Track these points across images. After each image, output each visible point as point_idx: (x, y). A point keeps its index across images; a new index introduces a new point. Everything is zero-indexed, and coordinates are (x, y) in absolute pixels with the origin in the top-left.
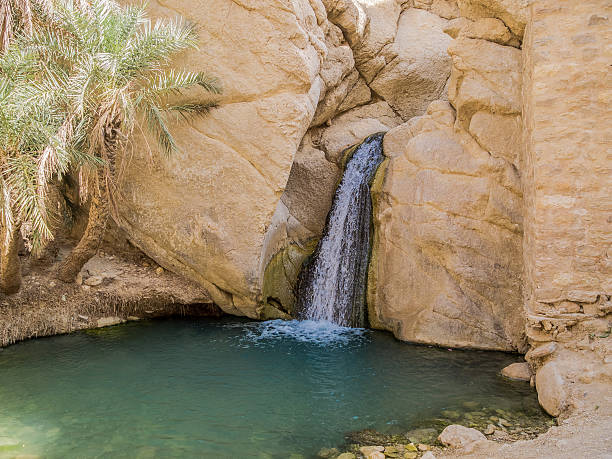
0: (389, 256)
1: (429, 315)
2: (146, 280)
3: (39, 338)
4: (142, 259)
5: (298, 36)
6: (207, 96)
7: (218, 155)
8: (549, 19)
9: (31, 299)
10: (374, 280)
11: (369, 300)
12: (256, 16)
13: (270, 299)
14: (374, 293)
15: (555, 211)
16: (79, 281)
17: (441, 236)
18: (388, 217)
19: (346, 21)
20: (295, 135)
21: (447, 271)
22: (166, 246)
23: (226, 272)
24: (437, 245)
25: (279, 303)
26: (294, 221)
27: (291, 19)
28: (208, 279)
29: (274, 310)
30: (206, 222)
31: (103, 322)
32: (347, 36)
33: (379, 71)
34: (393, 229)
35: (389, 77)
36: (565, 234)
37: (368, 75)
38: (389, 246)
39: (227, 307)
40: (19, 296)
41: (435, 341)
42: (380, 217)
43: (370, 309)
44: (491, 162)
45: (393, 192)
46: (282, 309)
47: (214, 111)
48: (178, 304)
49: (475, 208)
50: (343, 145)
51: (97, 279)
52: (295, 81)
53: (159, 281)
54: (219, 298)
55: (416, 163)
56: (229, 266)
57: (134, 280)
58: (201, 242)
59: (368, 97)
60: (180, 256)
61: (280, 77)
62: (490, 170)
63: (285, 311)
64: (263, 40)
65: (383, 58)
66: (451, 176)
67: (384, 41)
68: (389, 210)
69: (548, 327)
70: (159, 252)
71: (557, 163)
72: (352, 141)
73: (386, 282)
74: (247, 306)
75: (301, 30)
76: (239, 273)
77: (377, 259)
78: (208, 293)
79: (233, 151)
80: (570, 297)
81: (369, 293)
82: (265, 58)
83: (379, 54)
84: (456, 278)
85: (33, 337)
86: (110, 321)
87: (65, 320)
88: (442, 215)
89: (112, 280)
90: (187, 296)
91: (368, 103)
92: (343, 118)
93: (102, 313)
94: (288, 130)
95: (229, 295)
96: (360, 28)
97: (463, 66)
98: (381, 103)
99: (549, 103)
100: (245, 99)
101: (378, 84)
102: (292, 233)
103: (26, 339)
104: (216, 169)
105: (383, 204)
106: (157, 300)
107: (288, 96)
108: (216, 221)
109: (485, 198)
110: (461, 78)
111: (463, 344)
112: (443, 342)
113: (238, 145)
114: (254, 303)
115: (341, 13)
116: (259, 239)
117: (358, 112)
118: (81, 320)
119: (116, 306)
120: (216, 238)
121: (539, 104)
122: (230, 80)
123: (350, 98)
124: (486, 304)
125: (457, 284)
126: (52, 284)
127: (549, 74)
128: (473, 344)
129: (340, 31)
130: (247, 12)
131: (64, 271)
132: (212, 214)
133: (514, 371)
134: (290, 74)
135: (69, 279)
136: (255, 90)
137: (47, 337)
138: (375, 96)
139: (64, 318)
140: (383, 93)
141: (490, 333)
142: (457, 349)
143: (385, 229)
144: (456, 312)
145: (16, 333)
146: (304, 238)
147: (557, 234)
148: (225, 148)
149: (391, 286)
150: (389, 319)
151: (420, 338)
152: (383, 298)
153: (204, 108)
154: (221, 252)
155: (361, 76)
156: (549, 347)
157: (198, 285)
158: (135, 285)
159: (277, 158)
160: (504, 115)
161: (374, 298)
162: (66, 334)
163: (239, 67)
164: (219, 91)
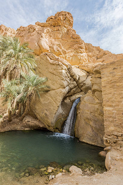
0: (79, 121)
1: (85, 135)
2: (35, 122)
4: (36, 118)
5: (63, 79)
6: (48, 89)
7: (49, 99)
8: (104, 70)
9: (14, 123)
10: (76, 126)
11: (75, 130)
12: (57, 76)
13: (56, 128)
14: (76, 129)
15: (108, 111)
17: (88, 117)
18: (79, 113)
19: (74, 77)
21: (90, 125)
22: (39, 116)
23: (48, 121)
24: (88, 119)
25: (58, 129)
26: (64, 113)
27: (62, 76)
28: (46, 123)
29: (57, 130)
30: (46, 111)
31: (26, 129)
32: (75, 80)
33: (82, 86)
35: (84, 87)
36: (111, 117)
37: (80, 87)
38: (79, 119)
39: (48, 129)
40: (11, 122)
41: (87, 142)
43: (75, 133)
44: (99, 101)
45: (80, 108)
46: (59, 130)
47: (49, 92)
48: (40, 127)
49: (96, 111)
50: (74, 99)
51: (26, 121)
52: (62, 87)
53: (37, 122)
54: (47, 127)
55: (85, 102)
56: (49, 120)
57: (33, 121)
58: (44, 115)
59: (80, 91)
60: (41, 118)
62: (99, 103)
64: (57, 80)
66: (91, 104)
67: (82, 81)
68: (79, 111)
69: (109, 142)
71: (108, 100)
73: (78, 127)
74: (51, 129)
76: (50, 122)
77: (77, 122)
78: (45, 125)
80: (114, 134)
82: (57, 83)
83: (82, 83)
84: (92, 127)
85: (13, 130)
86: (28, 129)
89: (29, 121)
92: (75, 94)
93: (27, 127)
94: (60, 95)
95: (49, 126)
96: (77, 79)
97: (93, 83)
98: (83, 92)
99: (105, 86)
100: (54, 90)
101: (82, 88)
102: (63, 115)
103: (11, 131)
104: (48, 102)
105: (78, 110)
106: (36, 126)
107: (61, 89)
108: (47, 111)
109: (98, 109)
110: (93, 85)
111: (93, 144)
112: (88, 142)
113: (52, 98)
114: (53, 129)
115: (73, 76)
116: (54, 115)
117: (78, 93)
118: (22, 128)
119: (29, 126)
121: (103, 87)
122: (52, 87)
123: (76, 91)
124: (99, 134)
125: (92, 129)
126: (18, 121)
127: (104, 80)
128: (96, 144)
129: (73, 79)
131: (21, 118)
132: (47, 110)
133: (102, 153)
134: (61, 85)
135: (22, 120)
136: (55, 88)
137: (15, 131)
138: (81, 91)
139: (19, 128)
140: (83, 90)
141: (100, 142)
142: (92, 145)
143: (79, 115)
144: (91, 135)
146: (65, 116)
147: (109, 117)
148: (50, 98)
149: (79, 128)
150: (79, 135)
151: (84, 141)
152: (78, 130)
153: (47, 91)
154: (47, 117)
155: (79, 87)
156: (109, 148)
157: (44, 124)
159: (58, 100)
161: (76, 130)
162: (18, 131)
163: (53, 84)
164: (50, 88)
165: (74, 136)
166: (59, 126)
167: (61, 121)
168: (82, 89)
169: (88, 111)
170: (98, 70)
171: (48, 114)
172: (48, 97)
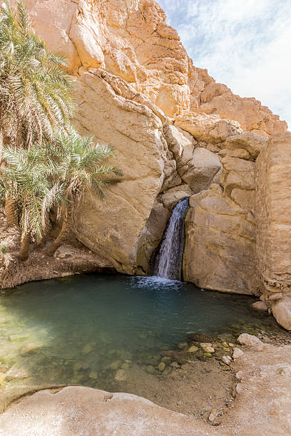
0: (192, 250)
1: (213, 277)
2: (84, 256)
3: (35, 281)
4: (82, 247)
5: (157, 154)
6: (116, 177)
7: (120, 203)
9: (33, 263)
10: (186, 260)
11: (184, 268)
12: (140, 145)
13: (139, 266)
14: (186, 265)
15: (281, 232)
16: (55, 256)
17: (217, 241)
18: (192, 232)
19: (175, 149)
20: (154, 195)
21: (220, 257)
22: (94, 241)
23: (121, 254)
24: (216, 245)
25: (142, 268)
26: (149, 233)
27: (155, 146)
28: (113, 257)
29: (140, 272)
30: (113, 231)
31: (64, 274)
32: (175, 156)
33: (186, 171)
34: (195, 237)
35: (189, 174)
36: (286, 242)
37: (181, 173)
38: (193, 245)
39: (119, 269)
40: (27, 261)
41: (216, 289)
42: (189, 232)
43: (184, 273)
44: (241, 210)
45: (195, 221)
46: (143, 271)
47: (119, 183)
48: (98, 267)
49: (234, 229)
50: (171, 201)
51: (63, 255)
52: (155, 173)
53: (90, 257)
54: (116, 265)
55: (206, 209)
56: (123, 251)
57: (79, 256)
58: (110, 240)
59: (180, 182)
60: (100, 246)
61: (149, 170)
62: (241, 213)
63: (145, 272)
64: (142, 154)
65: (188, 166)
66: (222, 215)
67: (188, 159)
68: (193, 229)
69: (278, 285)
70: (91, 244)
72: (175, 200)
73: (191, 261)
74: (128, 269)
75: (158, 151)
76: (127, 255)
77: (187, 251)
78: (111, 263)
79: (127, 201)
80: (289, 272)
81: (184, 265)
82: (142, 162)
83: (186, 164)
84: (225, 260)
85: (32, 281)
86: (67, 274)
87: (48, 273)
88: (218, 232)
89: (69, 256)
90: (102, 265)
91: (181, 184)
92: (170, 190)
93: (64, 270)
94: (151, 193)
95: (121, 264)
96: (180, 153)
97: (229, 169)
98: (185, 185)
99: (279, 183)
100: (133, 179)
101: (185, 177)
102: (148, 238)
103: (29, 282)
104: (119, 208)
105: (190, 227)
107: (151, 178)
108: (117, 231)
109: (238, 225)
110: (228, 174)
111: (229, 290)
112: (219, 289)
113: (128, 199)
114: (132, 268)
115: (173, 146)
116: (136, 240)
117: (176, 188)
118: (54, 273)
119: (70, 267)
120: (117, 239)
121: (274, 183)
122: (127, 171)
123: (173, 182)
124: (239, 273)
125: (225, 263)
126: (43, 257)
127: (279, 170)
128: (234, 291)
129: (172, 154)
130: (136, 143)
131: (49, 250)
132: (116, 228)
133: (259, 305)
134: (153, 169)
135: (50, 255)
136: (137, 176)
137: (39, 281)
138: (183, 182)
139: (47, 273)
140: (186, 181)
141: (242, 286)
142: (226, 293)
143: (191, 238)
144: (225, 276)
145: (25, 279)
146: (153, 240)
147: (282, 242)
148: (123, 199)
149: (194, 263)
150: (193, 278)
151: (209, 287)
152: (190, 268)
153: (114, 182)
154: (119, 245)
155: (178, 173)
156: (280, 295)
157: (107, 259)
158: (79, 258)
159: (146, 205)
160: (247, 190)
161: (186, 267)
162: (47, 280)
163: (131, 165)
164: (122, 175)
165: (182, 280)
167: (146, 252)
169: (216, 228)
170: (243, 141)
171: (120, 237)
172: (116, 196)
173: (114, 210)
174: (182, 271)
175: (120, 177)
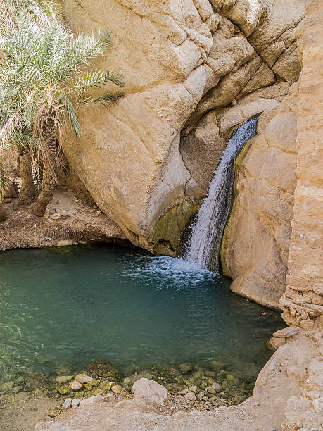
0: (239, 220)
1: (251, 274)
2: (89, 218)
3: (22, 249)
5: (175, 34)
6: (116, 89)
7: (123, 133)
9: (17, 224)
10: (227, 238)
11: (222, 253)
13: (162, 241)
14: (226, 248)
16: (46, 216)
17: (270, 208)
18: (243, 187)
19: (236, 14)
20: (168, 119)
21: (275, 240)
22: (100, 197)
23: (128, 219)
27: (169, 20)
28: (121, 222)
30: (116, 182)
31: (61, 243)
32: (238, 27)
33: (280, 55)
34: (244, 197)
35: (289, 60)
37: (270, 59)
38: (241, 210)
39: (135, 243)
40: (7, 223)
42: (238, 186)
43: (222, 260)
45: (247, 167)
46: (171, 249)
47: (121, 101)
48: (104, 236)
50: (233, 123)
51: (57, 216)
52: (171, 74)
53: (96, 220)
54: (129, 236)
56: (129, 215)
58: (114, 196)
59: (270, 78)
60: (106, 204)
61: (160, 71)
63: (174, 251)
64: (149, 41)
65: (282, 43)
66: (288, 154)
67: (283, 27)
68: (243, 181)
69: (293, 312)
72: (240, 119)
73: (235, 241)
74: (143, 243)
76: (134, 221)
77: (233, 221)
78: (122, 232)
79: (132, 131)
81: (222, 247)
82: (151, 56)
83: (278, 39)
84: (278, 247)
85: (18, 248)
86: (66, 242)
87: (36, 239)
88: (273, 190)
89: (68, 217)
90: (110, 232)
91: (272, 84)
92: (248, 98)
93: (60, 237)
94: (164, 114)
95: (136, 235)
96: (252, 18)
98: (282, 84)
100: (140, 90)
103: (13, 249)
104: (123, 143)
105: (240, 175)
106: (94, 233)
107: (165, 86)
108: (122, 182)
112: (257, 299)
113: (134, 126)
114: (147, 243)
115: (231, 7)
116: (146, 197)
117: (261, 93)
118: (47, 240)
119: (69, 234)
120: (122, 194)
122: (132, 76)
123: (253, 81)
125: (279, 252)
126: (29, 217)
129: (230, 24)
130: (140, 19)
131: (35, 209)
132: (120, 178)
134: (167, 68)
135: (41, 213)
136: (144, 83)
137: (25, 249)
138: (278, 78)
143: (240, 197)
144: (269, 276)
145: (6, 245)
148: (127, 128)
149: (238, 244)
150: (235, 271)
152: (232, 253)
153: (114, 98)
154: (125, 205)
155: (263, 61)
156: (288, 331)
157: (117, 225)
158: (81, 221)
161: (226, 252)
162: (37, 248)
163: (135, 65)
164: (122, 85)
165: (221, 271)
166: (173, 235)
167: (180, 216)
168: (278, 68)
169: (272, 182)
171: (125, 191)
172: (119, 123)
173: (116, 147)
174: (220, 257)
175: (122, 89)
